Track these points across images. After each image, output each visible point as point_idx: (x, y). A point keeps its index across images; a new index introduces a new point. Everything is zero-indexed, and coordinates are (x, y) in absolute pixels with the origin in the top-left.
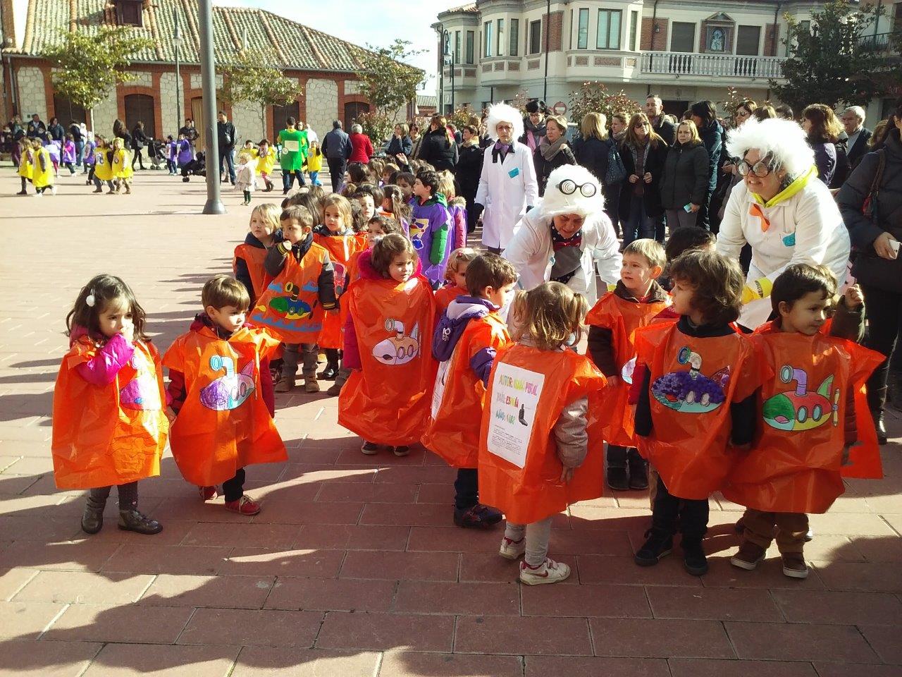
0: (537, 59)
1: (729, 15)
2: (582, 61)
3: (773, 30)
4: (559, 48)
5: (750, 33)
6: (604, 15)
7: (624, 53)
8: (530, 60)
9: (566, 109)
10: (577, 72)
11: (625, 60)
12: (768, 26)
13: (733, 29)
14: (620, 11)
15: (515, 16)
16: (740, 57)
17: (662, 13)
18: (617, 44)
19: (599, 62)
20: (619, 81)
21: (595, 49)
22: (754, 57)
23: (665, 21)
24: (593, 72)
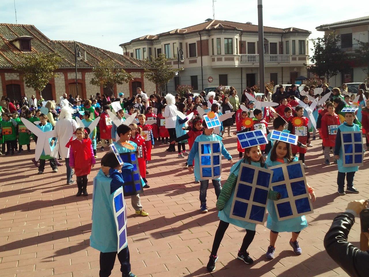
0: (196, 59)
1: (267, 39)
2: (219, 59)
3: (281, 44)
4: (208, 54)
5: (274, 45)
6: (226, 40)
7: (235, 55)
8: (189, 60)
9: (213, 79)
10: (217, 64)
11: (235, 58)
12: (279, 42)
13: (268, 44)
14: (232, 39)
15: (181, 41)
16: (271, 55)
17: (244, 39)
18: (231, 52)
19: (226, 59)
20: (233, 67)
21: (224, 54)
22: (276, 55)
23: (245, 42)
24: (224, 63)
